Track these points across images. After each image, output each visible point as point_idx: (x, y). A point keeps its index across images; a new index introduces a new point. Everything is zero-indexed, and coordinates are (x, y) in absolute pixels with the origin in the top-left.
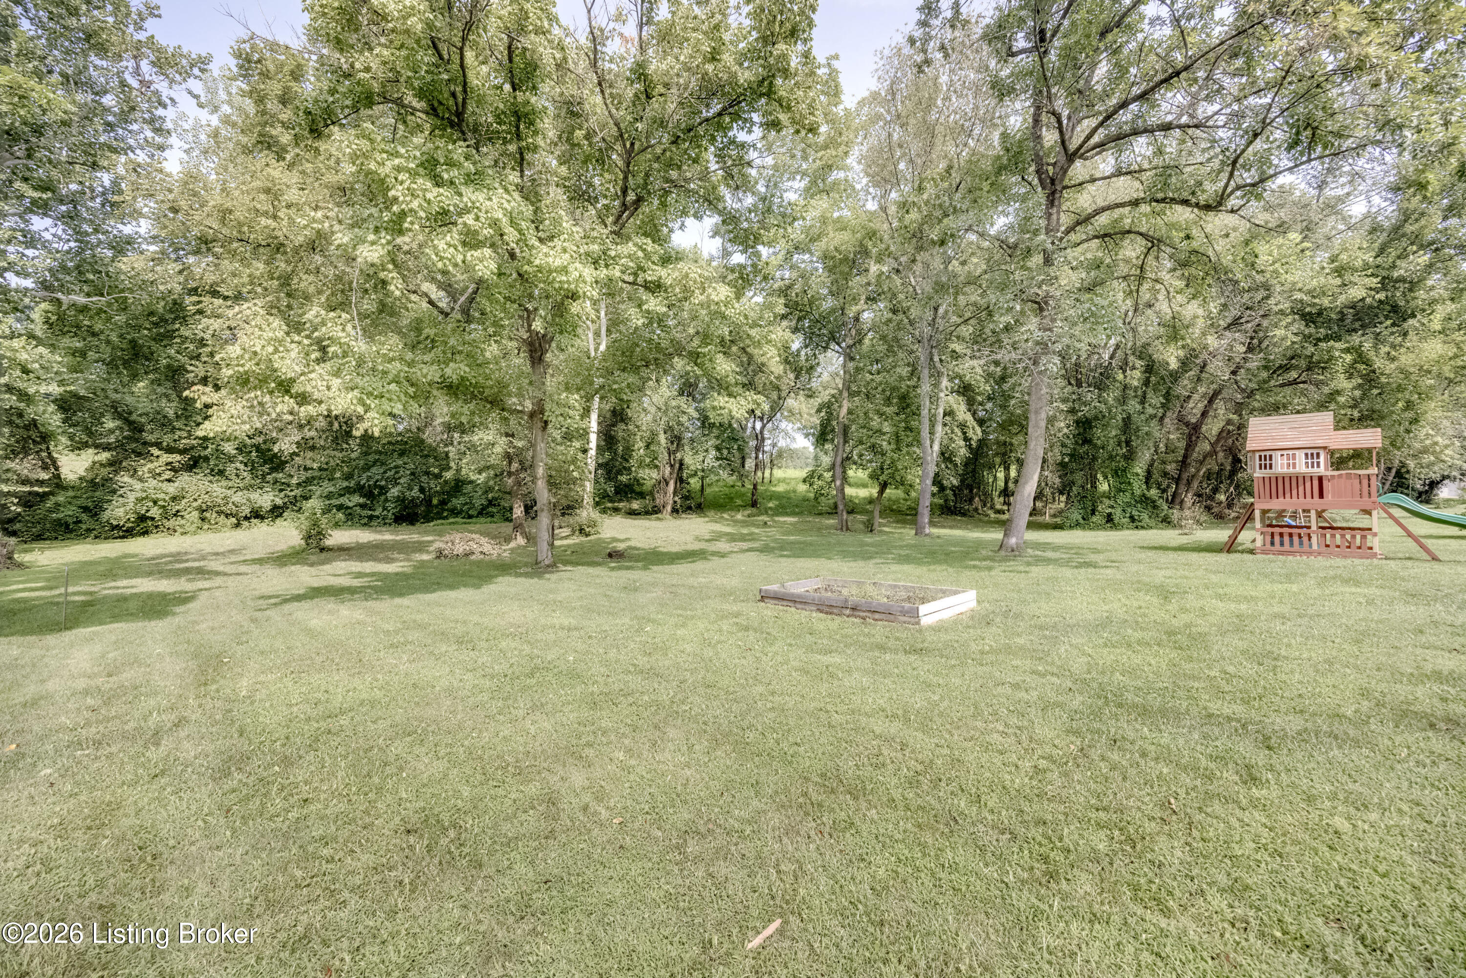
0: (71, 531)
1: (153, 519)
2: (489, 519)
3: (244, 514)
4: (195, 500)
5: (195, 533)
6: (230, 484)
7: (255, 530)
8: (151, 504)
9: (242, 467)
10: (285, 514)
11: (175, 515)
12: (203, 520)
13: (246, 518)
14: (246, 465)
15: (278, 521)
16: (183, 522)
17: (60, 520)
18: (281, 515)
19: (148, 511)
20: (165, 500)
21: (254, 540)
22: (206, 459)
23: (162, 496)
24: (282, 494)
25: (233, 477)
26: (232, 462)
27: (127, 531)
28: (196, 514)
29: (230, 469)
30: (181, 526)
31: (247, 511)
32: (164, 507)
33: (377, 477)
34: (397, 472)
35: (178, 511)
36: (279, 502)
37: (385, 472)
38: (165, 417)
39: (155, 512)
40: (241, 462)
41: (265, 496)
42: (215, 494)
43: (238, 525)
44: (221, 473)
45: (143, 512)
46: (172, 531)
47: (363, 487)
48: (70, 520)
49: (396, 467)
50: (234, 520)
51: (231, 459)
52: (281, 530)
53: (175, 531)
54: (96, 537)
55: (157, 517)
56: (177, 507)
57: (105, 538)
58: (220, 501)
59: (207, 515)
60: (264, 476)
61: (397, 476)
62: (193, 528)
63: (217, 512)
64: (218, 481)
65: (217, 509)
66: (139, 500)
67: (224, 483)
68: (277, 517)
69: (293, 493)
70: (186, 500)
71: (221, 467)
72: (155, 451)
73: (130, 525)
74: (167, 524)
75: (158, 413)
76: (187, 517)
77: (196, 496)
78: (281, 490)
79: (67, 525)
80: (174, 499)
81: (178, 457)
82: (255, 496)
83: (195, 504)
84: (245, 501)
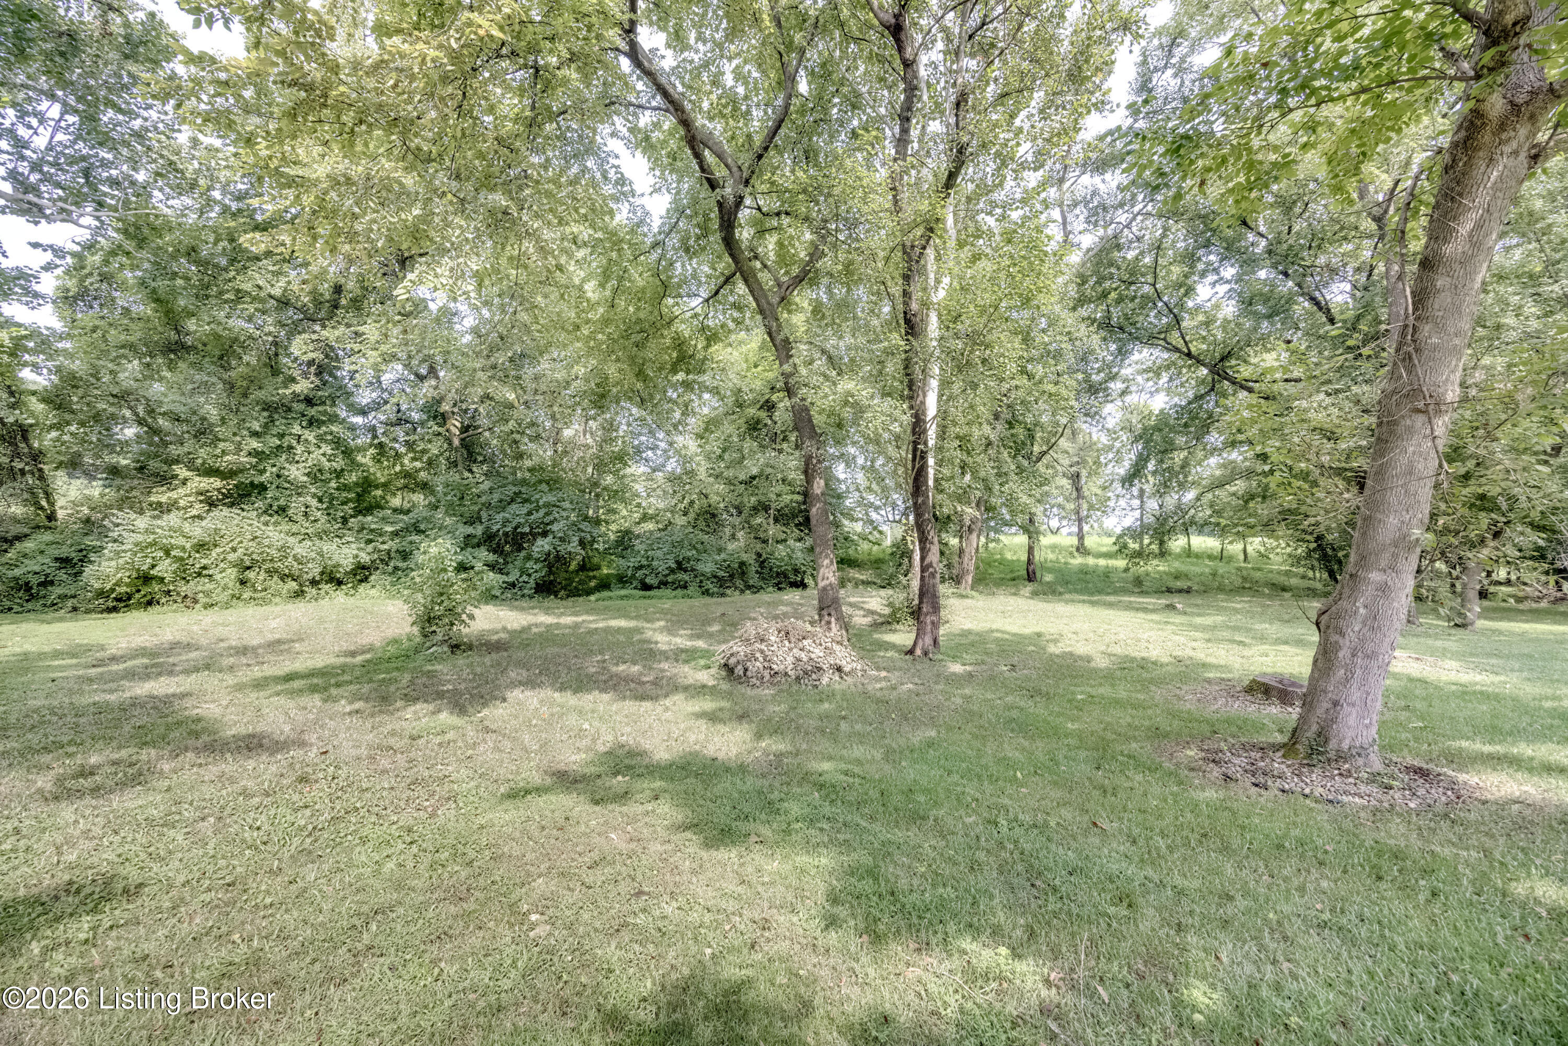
0: (32, 598)
1: (162, 580)
2: (679, 592)
3: (310, 576)
4: (234, 550)
5: (227, 606)
6: (295, 529)
7: (325, 602)
8: (161, 554)
9: (314, 503)
10: (372, 578)
11: (199, 574)
12: (243, 583)
13: (314, 583)
14: (320, 500)
15: (362, 588)
16: (209, 586)
17: (16, 579)
18: (365, 580)
19: (153, 566)
20: (183, 549)
21: (321, 621)
22: (262, 488)
23: (181, 541)
24: (370, 548)
25: (300, 518)
26: (299, 494)
27: (118, 600)
28: (232, 573)
29: (296, 506)
30: (207, 594)
31: (314, 570)
32: (182, 559)
33: (518, 520)
34: (547, 514)
35: (204, 568)
36: (365, 558)
37: (530, 513)
38: (204, 419)
39: (165, 568)
40: (314, 496)
41: (345, 550)
42: (266, 542)
43: (299, 594)
44: (282, 510)
45: (145, 567)
46: (189, 601)
47: (495, 535)
48: (34, 581)
49: (547, 505)
50: (294, 585)
51: (299, 490)
52: (368, 603)
53: (196, 601)
54: (75, 609)
55: (168, 577)
56: (204, 561)
57: (88, 611)
58: (273, 552)
59: (251, 575)
60: (345, 520)
61: (546, 520)
62: (225, 596)
63: (268, 571)
64: (276, 524)
65: (268, 565)
66: (142, 547)
67: (285, 527)
68: (361, 581)
69: (386, 547)
70: (218, 550)
71: (282, 502)
72: (181, 471)
73: (124, 589)
74: (184, 589)
75: (195, 413)
76: (218, 577)
77: (234, 544)
78: (369, 541)
79: (27, 587)
80: (201, 547)
81: (217, 483)
82: (328, 547)
83: (232, 557)
84: (313, 555)
